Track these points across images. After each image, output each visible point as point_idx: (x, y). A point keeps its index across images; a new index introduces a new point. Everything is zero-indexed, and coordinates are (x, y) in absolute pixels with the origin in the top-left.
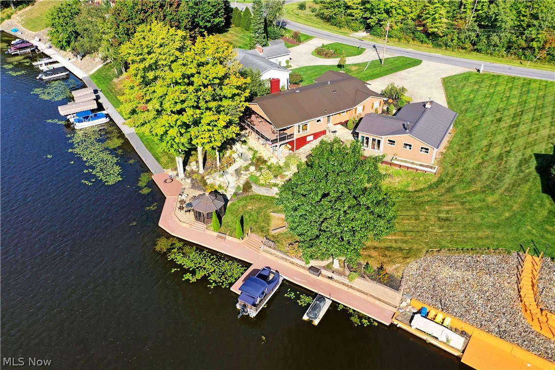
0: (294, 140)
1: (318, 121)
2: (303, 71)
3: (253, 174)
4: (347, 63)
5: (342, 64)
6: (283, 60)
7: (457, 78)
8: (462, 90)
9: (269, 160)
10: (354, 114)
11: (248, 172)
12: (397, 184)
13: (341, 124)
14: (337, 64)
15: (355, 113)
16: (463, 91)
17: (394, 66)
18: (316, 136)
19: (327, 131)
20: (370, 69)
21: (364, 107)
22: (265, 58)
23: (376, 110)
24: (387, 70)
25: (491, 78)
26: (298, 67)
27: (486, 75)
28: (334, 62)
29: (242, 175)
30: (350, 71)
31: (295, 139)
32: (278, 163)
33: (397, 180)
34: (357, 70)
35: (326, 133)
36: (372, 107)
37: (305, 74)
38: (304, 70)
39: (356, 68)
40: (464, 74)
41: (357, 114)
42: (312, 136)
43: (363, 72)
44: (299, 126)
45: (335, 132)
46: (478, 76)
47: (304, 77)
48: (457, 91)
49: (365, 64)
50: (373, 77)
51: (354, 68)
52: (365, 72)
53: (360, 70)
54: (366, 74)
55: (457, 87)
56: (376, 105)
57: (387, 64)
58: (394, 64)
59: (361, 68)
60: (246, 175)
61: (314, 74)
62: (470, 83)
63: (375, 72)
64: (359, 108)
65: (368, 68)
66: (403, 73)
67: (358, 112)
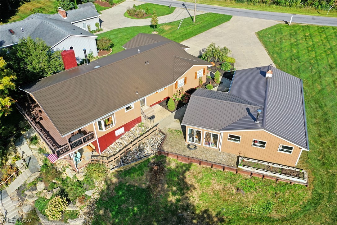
0: (96, 141)
1: (128, 108)
2: (114, 34)
3: (42, 195)
4: (159, 22)
5: (155, 24)
6: (93, 24)
7: (270, 31)
8: (281, 44)
9: (64, 171)
10: (174, 90)
11: (34, 192)
12: (251, 203)
13: (160, 103)
14: (150, 25)
15: (176, 88)
16: (283, 46)
17: (206, 22)
18: (127, 127)
19: (143, 118)
20: (184, 27)
21: (186, 80)
22: (70, 23)
23: (200, 80)
24: (200, 28)
25: (302, 29)
26: (109, 30)
27: (296, 26)
28: (147, 22)
29: (27, 198)
30: (163, 31)
31: (96, 138)
32: (75, 177)
33: (251, 197)
34: (170, 29)
35: (141, 120)
36: (196, 77)
37: (117, 37)
38: (116, 33)
39: (169, 27)
40: (275, 26)
41: (178, 89)
42: (123, 128)
43: (176, 32)
44: (100, 123)
45: (152, 117)
46: (289, 28)
47: (115, 41)
48: (278, 47)
49: (178, 22)
50: (188, 36)
51: (167, 28)
52: (178, 31)
53: (173, 30)
54: (180, 33)
55: (275, 41)
56: (200, 74)
57: (198, 22)
58: (206, 21)
59: (173, 26)
60: (32, 197)
61: (126, 37)
62: (285, 36)
63: (189, 31)
64: (180, 81)
65: (181, 27)
66: (216, 30)
67: (179, 87)
